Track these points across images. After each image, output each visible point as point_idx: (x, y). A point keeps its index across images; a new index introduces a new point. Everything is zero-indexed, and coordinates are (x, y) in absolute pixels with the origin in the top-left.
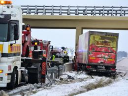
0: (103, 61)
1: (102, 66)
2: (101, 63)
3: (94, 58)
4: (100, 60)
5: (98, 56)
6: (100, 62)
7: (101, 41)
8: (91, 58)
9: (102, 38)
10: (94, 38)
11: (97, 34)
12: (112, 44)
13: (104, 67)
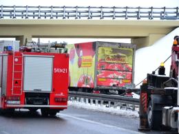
0: (116, 84)
1: (115, 90)
2: (114, 86)
3: (105, 80)
4: (112, 82)
5: (110, 76)
6: (111, 84)
7: (113, 55)
8: (100, 80)
9: (114, 51)
10: (103, 50)
11: (107, 45)
12: (126, 58)
13: (117, 92)
